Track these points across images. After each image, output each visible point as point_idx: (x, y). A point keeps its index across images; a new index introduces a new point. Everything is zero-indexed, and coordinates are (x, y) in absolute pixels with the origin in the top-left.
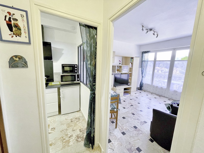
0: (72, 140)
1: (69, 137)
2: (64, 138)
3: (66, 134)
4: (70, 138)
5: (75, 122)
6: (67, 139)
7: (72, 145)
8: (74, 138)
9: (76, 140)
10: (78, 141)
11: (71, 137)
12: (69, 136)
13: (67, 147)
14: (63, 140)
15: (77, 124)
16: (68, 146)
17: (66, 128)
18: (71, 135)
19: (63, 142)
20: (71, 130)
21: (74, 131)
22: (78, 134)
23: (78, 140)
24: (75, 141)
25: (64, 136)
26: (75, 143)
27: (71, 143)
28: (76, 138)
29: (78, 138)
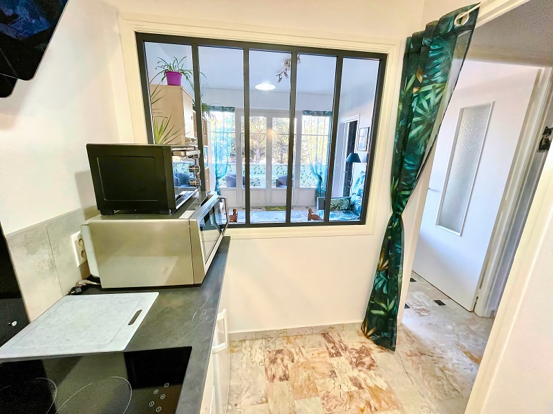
0: (369, 381)
2: (362, 405)
3: (346, 397)
4: (363, 385)
6: (366, 395)
7: (386, 382)
8: (363, 375)
11: (360, 384)
12: (354, 388)
13: (393, 396)
14: (373, 409)
16: (390, 391)
17: (318, 399)
18: (350, 384)
19: (377, 408)
20: (330, 383)
21: (334, 372)
22: (347, 362)
23: (367, 363)
24: (372, 372)
25: (353, 407)
26: (379, 372)
27: (381, 383)
29: (363, 363)
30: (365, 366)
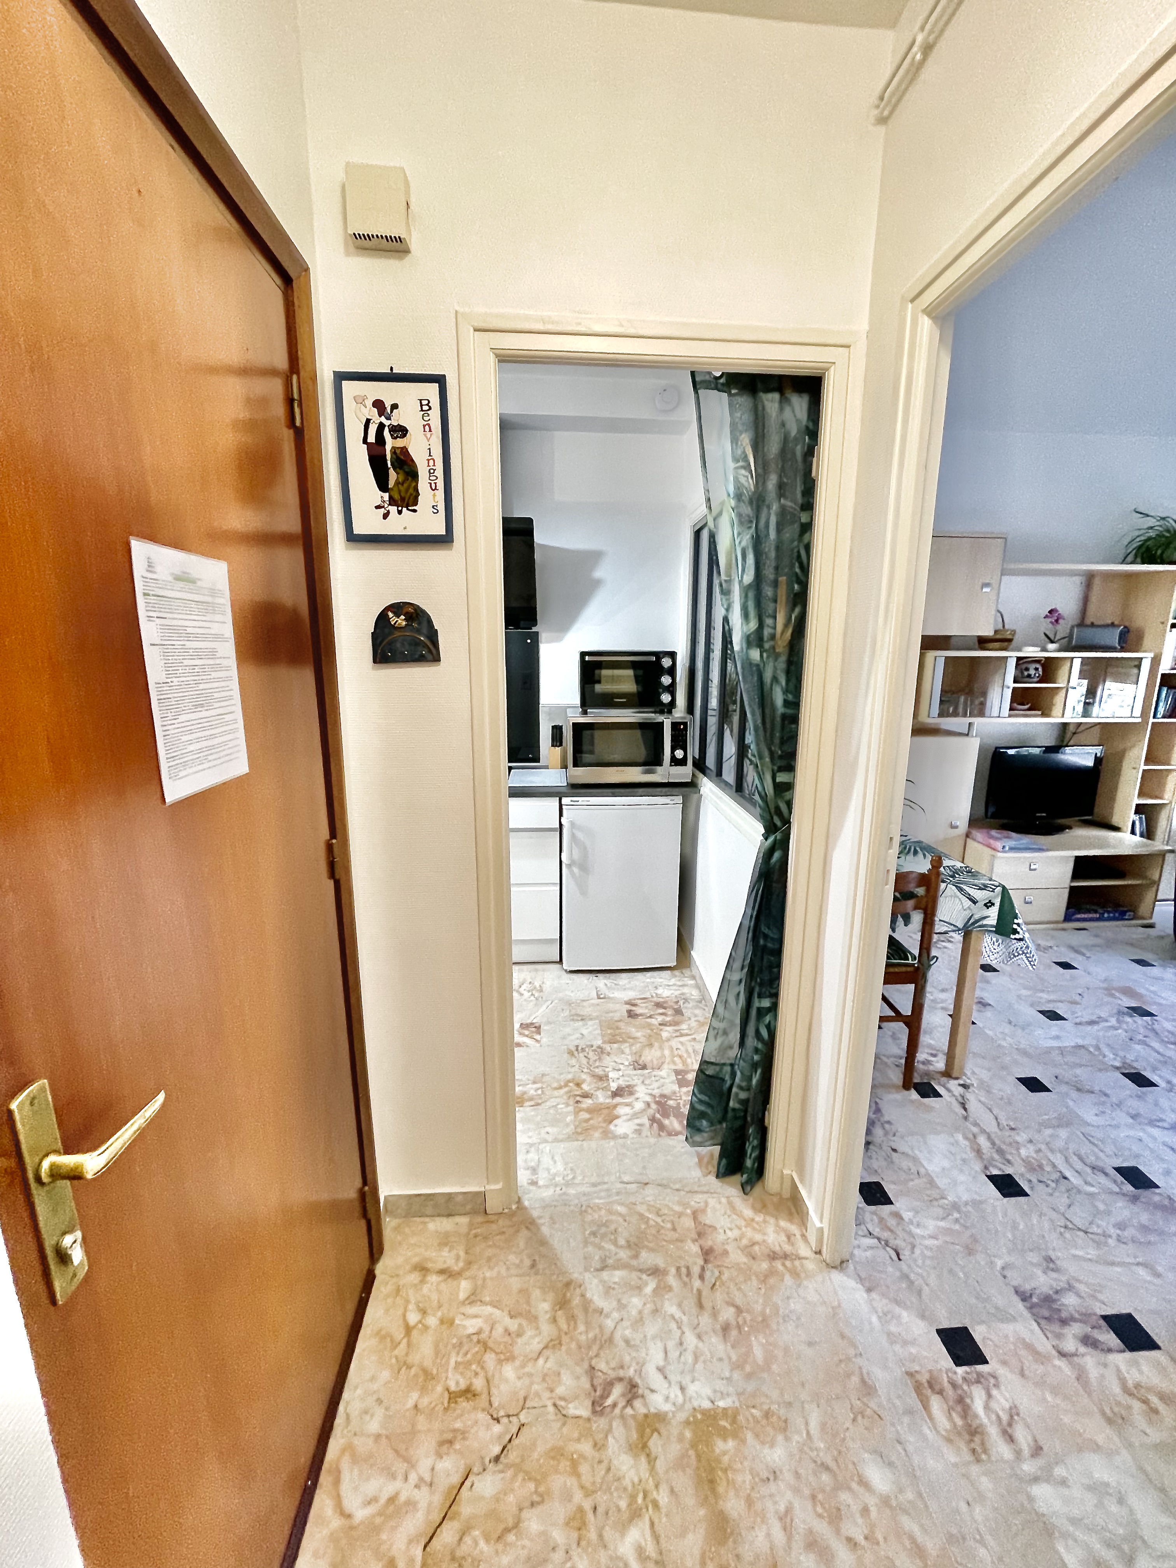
0: (627, 1110)
1: (616, 1094)
2: (585, 1087)
3: (599, 1072)
4: (618, 1100)
5: (653, 1021)
6: (602, 1098)
7: (625, 1137)
8: (639, 1106)
9: (653, 1120)
10: (662, 1127)
11: (621, 1096)
12: (614, 1086)
13: (597, 1135)
14: (578, 1098)
15: (665, 1035)
16: (607, 1135)
17: (599, 1042)
18: (622, 1082)
19: (579, 1105)
20: (626, 1059)
21: (644, 1067)
22: (667, 1091)
23: (666, 1122)
24: (645, 1121)
25: (584, 1076)
26: (646, 1131)
27: (622, 1127)
28: (651, 1112)
29: (666, 1115)
30: (658, 1116)
